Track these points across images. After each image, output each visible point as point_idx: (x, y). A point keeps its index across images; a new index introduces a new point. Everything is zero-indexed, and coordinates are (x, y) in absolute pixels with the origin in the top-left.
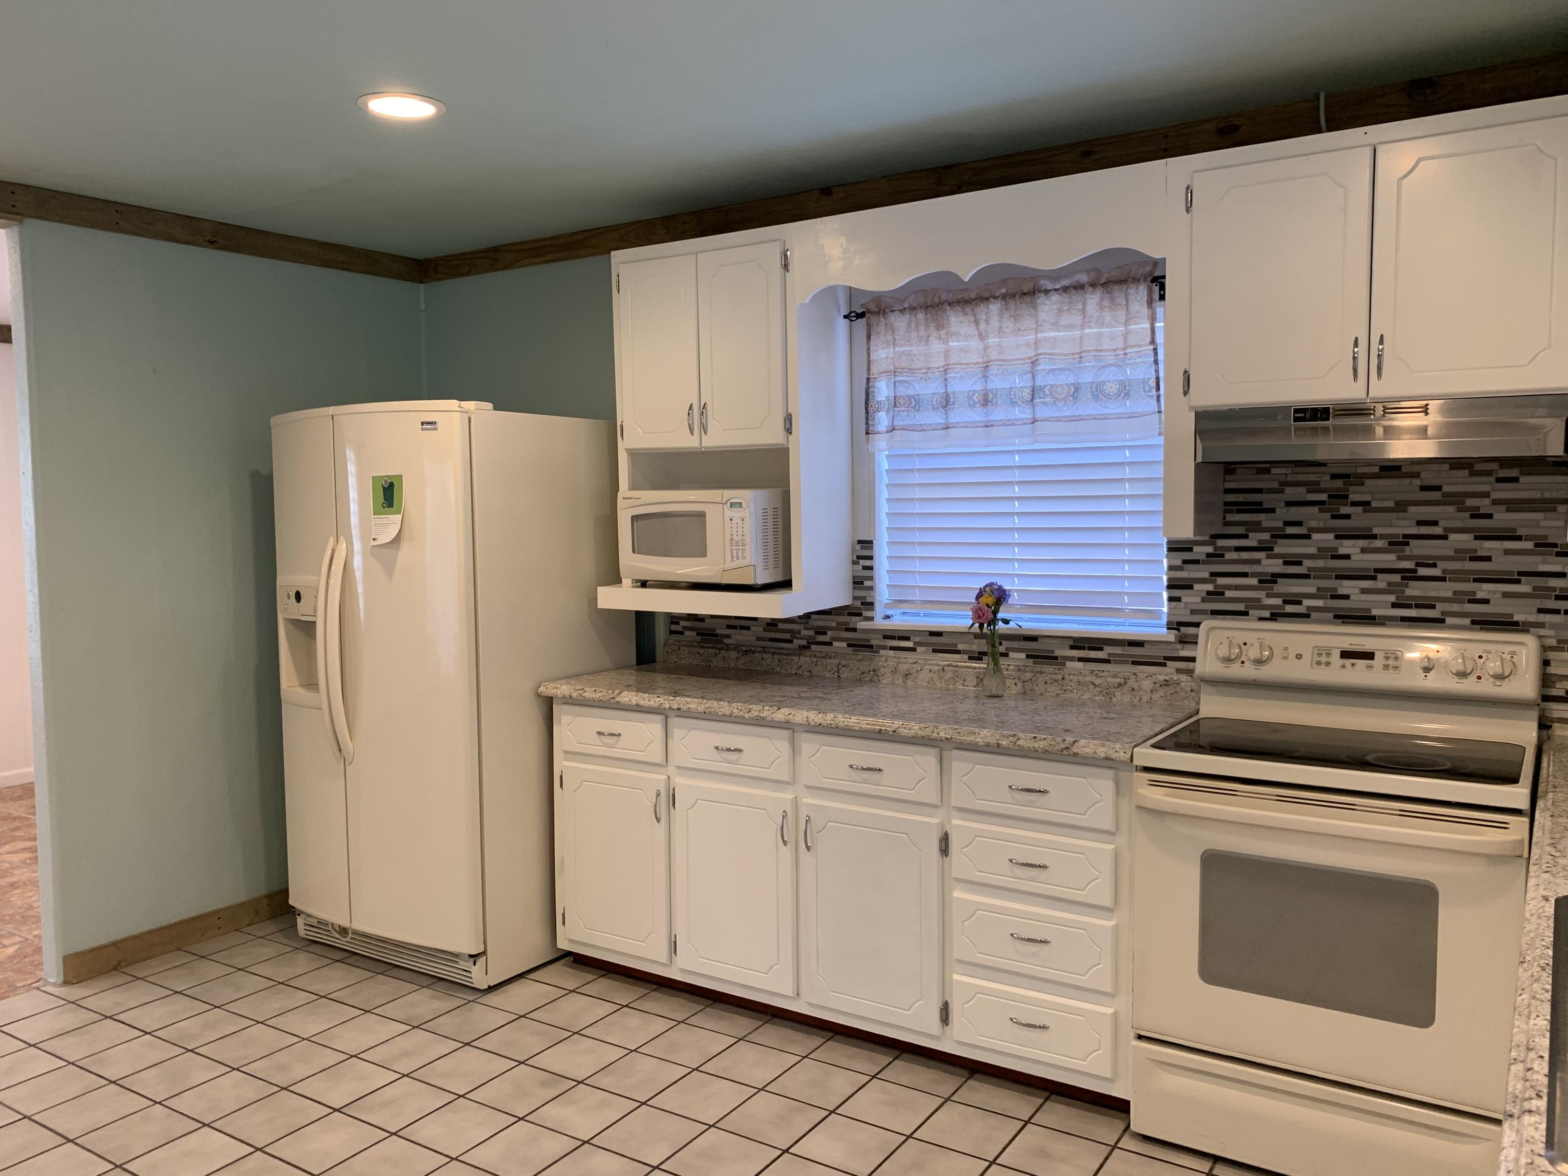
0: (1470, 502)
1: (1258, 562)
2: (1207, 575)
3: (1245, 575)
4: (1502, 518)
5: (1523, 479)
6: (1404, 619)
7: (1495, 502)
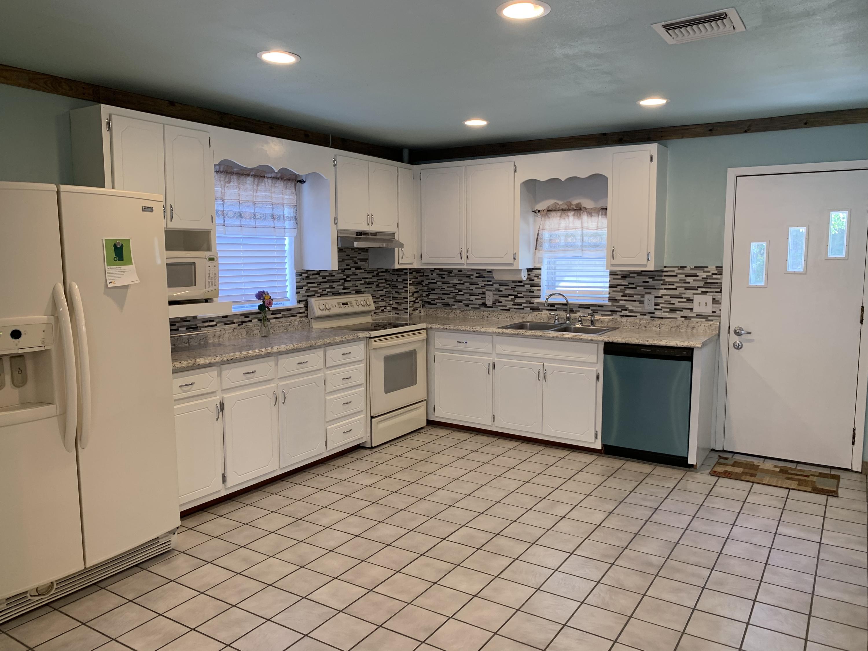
0: (355, 259)
1: (316, 278)
2: (306, 284)
3: (314, 283)
4: (360, 264)
5: (362, 253)
6: (345, 293)
7: (358, 259)
